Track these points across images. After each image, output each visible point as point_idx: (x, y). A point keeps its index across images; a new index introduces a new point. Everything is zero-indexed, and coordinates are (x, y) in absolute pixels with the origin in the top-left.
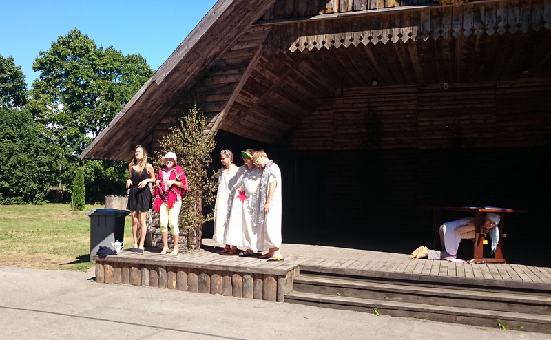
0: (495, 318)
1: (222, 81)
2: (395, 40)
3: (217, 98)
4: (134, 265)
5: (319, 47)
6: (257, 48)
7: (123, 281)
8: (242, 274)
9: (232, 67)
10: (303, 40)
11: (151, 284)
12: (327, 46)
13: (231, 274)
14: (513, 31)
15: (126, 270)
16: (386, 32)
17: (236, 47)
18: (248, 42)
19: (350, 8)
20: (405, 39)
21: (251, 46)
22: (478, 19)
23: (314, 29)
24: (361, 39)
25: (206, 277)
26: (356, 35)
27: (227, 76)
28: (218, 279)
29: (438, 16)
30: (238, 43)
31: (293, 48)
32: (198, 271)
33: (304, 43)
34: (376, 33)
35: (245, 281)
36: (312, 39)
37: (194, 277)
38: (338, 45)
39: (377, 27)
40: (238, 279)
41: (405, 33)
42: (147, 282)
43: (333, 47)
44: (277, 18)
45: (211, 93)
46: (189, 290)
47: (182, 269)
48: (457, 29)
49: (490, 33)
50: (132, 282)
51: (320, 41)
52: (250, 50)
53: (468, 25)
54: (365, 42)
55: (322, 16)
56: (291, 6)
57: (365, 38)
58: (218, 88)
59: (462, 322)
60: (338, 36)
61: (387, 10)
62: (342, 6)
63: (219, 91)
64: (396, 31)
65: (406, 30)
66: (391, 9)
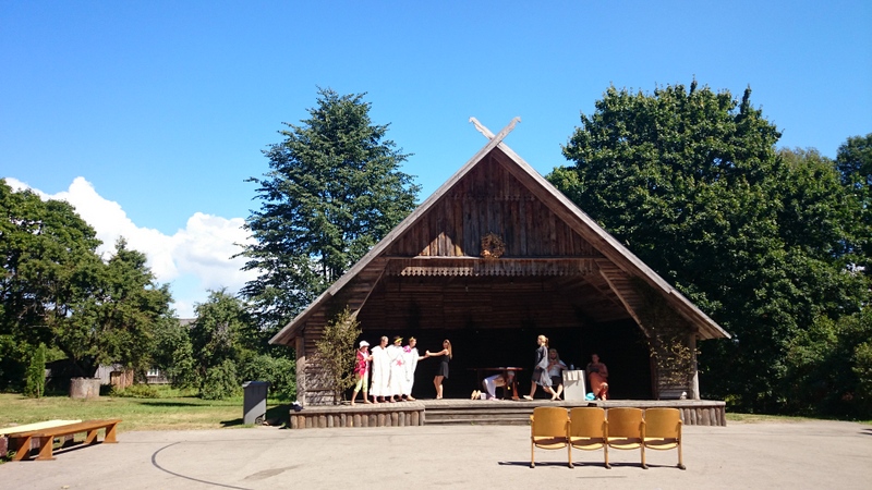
1: (358, 290)
2: (461, 274)
3: (355, 301)
4: (322, 414)
5: (419, 274)
6: (382, 271)
7: (313, 426)
8: (398, 412)
9: (366, 281)
10: (409, 269)
11: (335, 426)
12: (424, 274)
13: (391, 412)
14: (519, 274)
15: (316, 418)
16: (456, 269)
17: (367, 270)
18: (375, 267)
19: (436, 254)
20: (466, 274)
21: (377, 269)
22: (502, 267)
23: (416, 263)
24: (443, 272)
25: (374, 417)
26: (440, 269)
27: (362, 287)
28: (382, 417)
29: (483, 263)
31: (403, 273)
32: (369, 413)
33: (409, 271)
34: (451, 269)
35: (400, 416)
36: (415, 269)
37: (366, 417)
38: (430, 274)
39: (452, 266)
40: (396, 415)
41: (466, 271)
42: (331, 423)
43: (427, 275)
44: (393, 255)
45: (351, 297)
46: (362, 426)
47: (357, 413)
48: (492, 271)
49: (508, 274)
50: (320, 426)
51: (420, 270)
52: (377, 272)
53: (497, 270)
54: (445, 274)
55: (420, 257)
57: (445, 271)
60: (430, 269)
61: (456, 257)
62: (432, 253)
64: (461, 269)
65: (467, 269)
66: (459, 257)
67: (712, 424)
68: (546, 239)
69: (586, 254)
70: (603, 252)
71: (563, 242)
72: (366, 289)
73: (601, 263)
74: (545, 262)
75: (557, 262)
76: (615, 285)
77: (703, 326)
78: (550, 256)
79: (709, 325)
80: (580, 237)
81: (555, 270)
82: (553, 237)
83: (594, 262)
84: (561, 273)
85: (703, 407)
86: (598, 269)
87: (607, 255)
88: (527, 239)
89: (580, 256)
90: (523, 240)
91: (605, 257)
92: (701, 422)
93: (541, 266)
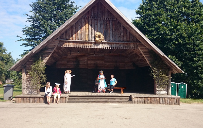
0: (106, 101)
1: (47, 52)
2: (87, 47)
3: (46, 56)
6: (56, 45)
7: (24, 102)
9: (50, 49)
14: (109, 48)
17: (51, 44)
19: (78, 39)
20: (89, 47)
21: (55, 44)
24: (80, 46)
30: (51, 43)
33: (66, 45)
34: (84, 45)
42: (31, 101)
43: (74, 47)
44: (61, 39)
45: (44, 54)
48: (99, 47)
49: (105, 48)
50: (27, 102)
51: (71, 45)
52: (54, 45)
53: (101, 46)
56: (65, 37)
58: (46, 53)
59: (101, 103)
60: (75, 45)
61: (86, 41)
62: (76, 39)
63: (46, 54)
64: (87, 45)
66: (87, 41)
67: (175, 104)
68: (119, 35)
69: (134, 41)
70: (140, 40)
71: (126, 36)
72: (50, 52)
73: (139, 45)
74: (118, 44)
75: (123, 44)
76: (143, 53)
77: (174, 68)
78: (121, 41)
79: (176, 68)
80: (132, 35)
81: (122, 47)
82: (122, 34)
83: (136, 44)
84: (124, 48)
85: (172, 98)
86: (138, 47)
87: (141, 42)
88: (112, 35)
89: (132, 41)
90: (111, 35)
91: (141, 43)
92: (171, 103)
93: (117, 45)
